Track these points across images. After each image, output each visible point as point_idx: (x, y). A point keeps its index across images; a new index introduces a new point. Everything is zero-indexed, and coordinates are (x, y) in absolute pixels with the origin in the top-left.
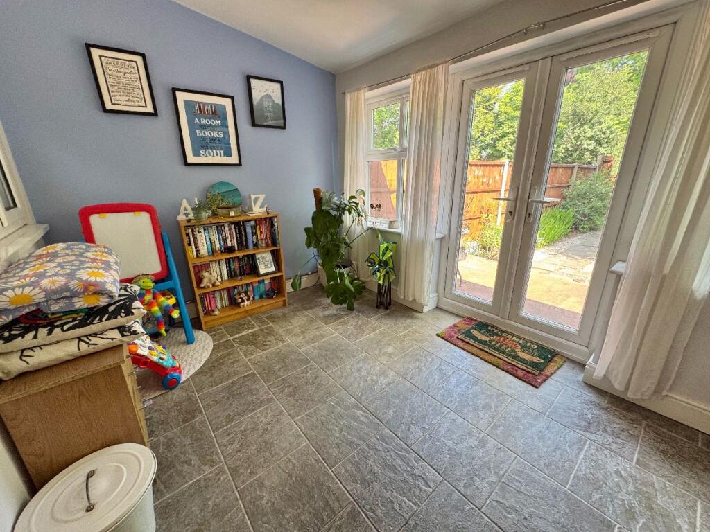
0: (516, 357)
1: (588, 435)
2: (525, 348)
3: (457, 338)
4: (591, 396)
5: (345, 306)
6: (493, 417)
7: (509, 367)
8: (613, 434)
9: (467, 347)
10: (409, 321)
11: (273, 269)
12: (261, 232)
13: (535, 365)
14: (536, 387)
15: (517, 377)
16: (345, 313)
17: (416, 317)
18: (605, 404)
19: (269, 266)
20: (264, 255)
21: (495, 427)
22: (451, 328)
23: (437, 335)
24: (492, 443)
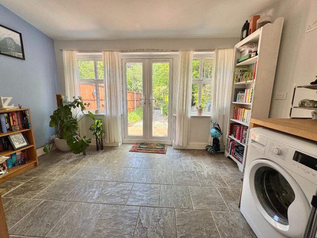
0: (157, 148)
1: (181, 158)
2: (157, 145)
3: (137, 149)
4: (176, 151)
5: (81, 153)
6: (161, 165)
7: (156, 152)
8: (184, 156)
9: (142, 151)
10: (115, 151)
11: (25, 144)
12: (14, 121)
13: (162, 148)
14: (165, 154)
15: (160, 153)
16: (82, 157)
17: (117, 149)
18: (180, 151)
19: (22, 142)
20: (17, 136)
21: (163, 166)
22: (133, 147)
23: (130, 151)
24: (165, 170)
